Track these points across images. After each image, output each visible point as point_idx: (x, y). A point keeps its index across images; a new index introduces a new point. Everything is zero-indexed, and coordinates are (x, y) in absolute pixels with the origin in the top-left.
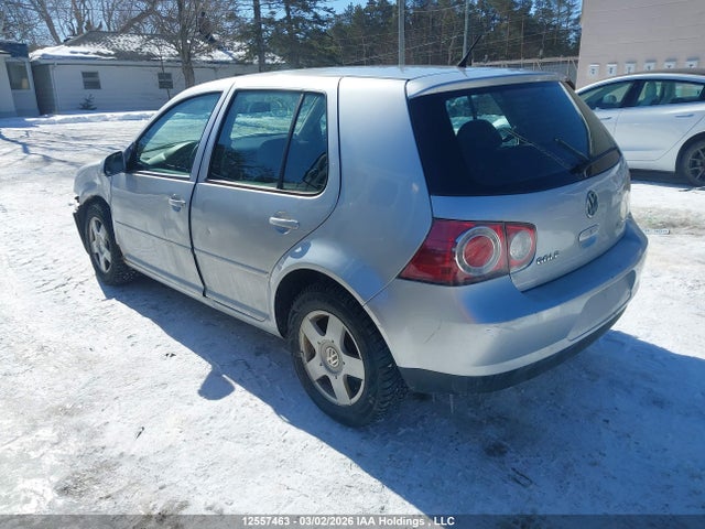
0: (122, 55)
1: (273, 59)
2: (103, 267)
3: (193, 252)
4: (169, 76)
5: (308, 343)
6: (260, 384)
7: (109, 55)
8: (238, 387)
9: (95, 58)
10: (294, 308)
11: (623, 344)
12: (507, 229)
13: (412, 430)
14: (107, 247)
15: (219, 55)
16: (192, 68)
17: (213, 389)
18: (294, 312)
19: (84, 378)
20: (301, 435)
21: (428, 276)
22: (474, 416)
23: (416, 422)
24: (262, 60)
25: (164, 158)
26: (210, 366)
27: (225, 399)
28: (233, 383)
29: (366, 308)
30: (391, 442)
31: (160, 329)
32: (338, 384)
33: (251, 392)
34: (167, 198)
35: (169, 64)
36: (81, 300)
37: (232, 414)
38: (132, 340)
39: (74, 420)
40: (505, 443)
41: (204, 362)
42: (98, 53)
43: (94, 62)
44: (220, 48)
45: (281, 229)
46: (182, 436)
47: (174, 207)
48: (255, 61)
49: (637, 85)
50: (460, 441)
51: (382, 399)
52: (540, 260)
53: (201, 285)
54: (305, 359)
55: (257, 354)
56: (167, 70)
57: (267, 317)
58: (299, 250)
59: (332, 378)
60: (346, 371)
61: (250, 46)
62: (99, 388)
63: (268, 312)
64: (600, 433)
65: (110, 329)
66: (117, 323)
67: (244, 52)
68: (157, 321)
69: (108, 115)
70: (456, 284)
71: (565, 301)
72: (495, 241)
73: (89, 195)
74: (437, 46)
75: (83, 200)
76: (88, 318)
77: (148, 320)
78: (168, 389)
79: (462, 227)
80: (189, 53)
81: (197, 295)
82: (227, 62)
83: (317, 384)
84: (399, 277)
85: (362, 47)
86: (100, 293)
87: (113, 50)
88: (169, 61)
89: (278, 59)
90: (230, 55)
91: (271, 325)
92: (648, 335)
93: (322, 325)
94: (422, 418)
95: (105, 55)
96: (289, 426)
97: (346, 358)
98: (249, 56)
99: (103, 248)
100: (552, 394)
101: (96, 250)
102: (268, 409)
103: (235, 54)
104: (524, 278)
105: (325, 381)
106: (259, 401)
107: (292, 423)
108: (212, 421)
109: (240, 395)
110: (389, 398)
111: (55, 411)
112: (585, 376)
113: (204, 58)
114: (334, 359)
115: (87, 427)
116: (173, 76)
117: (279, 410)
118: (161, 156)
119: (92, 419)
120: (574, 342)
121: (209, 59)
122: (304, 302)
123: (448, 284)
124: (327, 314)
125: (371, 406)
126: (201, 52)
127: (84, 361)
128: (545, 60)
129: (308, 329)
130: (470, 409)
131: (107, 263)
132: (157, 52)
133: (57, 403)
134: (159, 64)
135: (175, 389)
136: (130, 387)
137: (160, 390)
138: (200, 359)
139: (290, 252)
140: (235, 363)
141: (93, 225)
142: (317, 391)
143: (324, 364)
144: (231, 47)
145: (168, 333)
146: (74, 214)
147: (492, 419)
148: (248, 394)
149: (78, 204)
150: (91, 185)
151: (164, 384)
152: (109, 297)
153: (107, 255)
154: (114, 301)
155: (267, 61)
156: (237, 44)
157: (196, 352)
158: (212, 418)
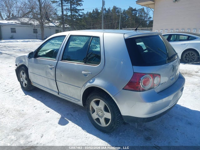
0: (23, 24)
1: (67, 26)
2: (24, 85)
3: (56, 81)
4: (36, 30)
5: (92, 108)
6: (76, 120)
7: (19, 23)
8: (70, 122)
9: (15, 24)
10: (89, 97)
11: (177, 107)
12: (154, 76)
13: (123, 133)
14: (26, 79)
15: (51, 24)
16: (43, 28)
17: (62, 122)
18: (89, 99)
19: (22, 119)
20: (91, 136)
21: (133, 89)
22: (141, 129)
23: (124, 131)
24: (64, 26)
25: (45, 54)
26: (60, 115)
27: (67, 125)
28: (68, 120)
29: (113, 98)
30: (118, 137)
31: (44, 104)
32: (102, 121)
33: (74, 123)
34: (48, 65)
35: (37, 26)
36: (17, 95)
37: (70, 130)
38: (35, 108)
39: (21, 133)
40: (150, 137)
41: (58, 114)
42: (16, 23)
43: (14, 25)
44: (51, 22)
45: (86, 75)
46: (56, 137)
47: (50, 68)
48: (62, 26)
49: (170, 36)
50: (138, 136)
51: (116, 125)
52: (161, 84)
53: (58, 91)
54: (91, 113)
55: (74, 111)
56: (36, 28)
57: (79, 100)
58: (92, 81)
59: (100, 119)
60: (105, 116)
61: (60, 22)
62: (27, 123)
63: (79, 99)
64: (176, 133)
65: (28, 104)
66: (30, 102)
67: (58, 24)
68: (42, 101)
69: (18, 40)
70: (140, 91)
71: (169, 96)
72: (151, 79)
73: (21, 64)
74: (112, 24)
75: (18, 66)
76: (20, 101)
77: (39, 101)
78: (49, 123)
79: (142, 75)
80: (43, 23)
81: (56, 94)
82: (53, 26)
83: (95, 120)
84: (123, 89)
85: (91, 23)
86: (23, 93)
87: (20, 22)
88: (37, 25)
89: (68, 26)
90: (55, 24)
91: (81, 103)
92: (183, 104)
93: (97, 103)
94: (126, 130)
95: (18, 23)
96: (87, 133)
97: (105, 113)
98: (60, 25)
99: (24, 80)
100: (161, 122)
101: (22, 80)
102: (80, 128)
103: (56, 24)
104: (158, 89)
105: (98, 120)
106: (77, 126)
107: (88, 132)
108: (64, 132)
109: (71, 124)
110: (118, 124)
111: (14, 130)
112: (169, 116)
113: (47, 25)
114: (101, 113)
115: (25, 135)
116: (38, 30)
117: (83, 128)
118: (44, 53)
119: (26, 132)
120: (170, 107)
121: (49, 25)
122: (92, 96)
123: (137, 91)
124: (99, 100)
125: (113, 127)
126: (46, 23)
127: (21, 114)
128: (142, 28)
129: (93, 104)
130: (139, 127)
131: (25, 84)
132: (33, 23)
133: (14, 128)
134: (34, 26)
135: (51, 122)
136: (37, 122)
137: (46, 123)
138: (57, 113)
139: (88, 81)
140: (68, 114)
141: (21, 73)
142: (95, 122)
143: (98, 114)
144: (55, 22)
145: (46, 105)
146: (15, 70)
147: (146, 129)
148: (73, 124)
149: (17, 67)
150: (21, 61)
151: (47, 121)
152: (26, 94)
153: (26, 82)
154: (28, 96)
155: (65, 26)
156: (56, 21)
157: (55, 111)
158: (64, 131)
